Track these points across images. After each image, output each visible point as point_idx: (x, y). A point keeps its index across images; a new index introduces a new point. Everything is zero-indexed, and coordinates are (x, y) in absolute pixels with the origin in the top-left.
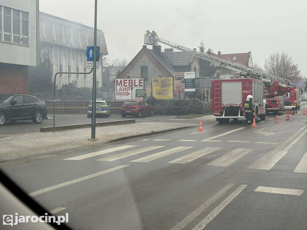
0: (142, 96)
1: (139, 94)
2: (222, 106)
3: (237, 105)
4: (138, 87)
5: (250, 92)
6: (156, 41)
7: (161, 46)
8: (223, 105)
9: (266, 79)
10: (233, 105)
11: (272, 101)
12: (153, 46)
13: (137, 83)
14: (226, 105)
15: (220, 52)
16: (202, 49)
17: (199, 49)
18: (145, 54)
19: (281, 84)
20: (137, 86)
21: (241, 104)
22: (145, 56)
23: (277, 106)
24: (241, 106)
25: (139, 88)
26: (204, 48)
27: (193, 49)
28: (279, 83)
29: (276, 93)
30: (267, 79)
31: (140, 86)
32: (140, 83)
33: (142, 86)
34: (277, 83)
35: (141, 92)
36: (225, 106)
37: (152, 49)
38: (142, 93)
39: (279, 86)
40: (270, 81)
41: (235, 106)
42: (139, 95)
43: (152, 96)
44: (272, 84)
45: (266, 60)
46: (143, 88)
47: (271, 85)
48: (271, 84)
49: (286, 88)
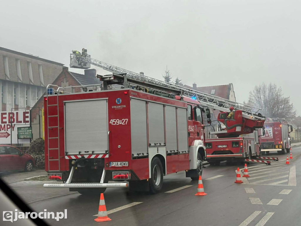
0: (27, 138)
1: (23, 135)
2: (67, 158)
3: (98, 155)
4: (23, 123)
5: (125, 123)
6: (87, 63)
7: (96, 70)
8: (69, 156)
9: (223, 107)
10: (90, 155)
11: (233, 142)
12: (85, 71)
13: (21, 118)
14: (75, 156)
15: (196, 85)
16: (167, 79)
17: (164, 79)
18: (65, 79)
19: (247, 114)
20: (21, 122)
21: (106, 151)
22: (66, 82)
23: (242, 150)
24: (107, 156)
25: (23, 125)
26: (170, 78)
27: (139, 73)
28: (243, 113)
29: (238, 129)
30: (226, 107)
31: (25, 121)
32: (25, 117)
33: (28, 122)
34: (240, 112)
35: (25, 131)
36: (73, 157)
37: (84, 74)
38: (27, 133)
39: (243, 118)
40: (228, 110)
41: (93, 157)
42: (22, 137)
43: (40, 138)
44: (231, 115)
45: (250, 93)
46: (29, 126)
47: (231, 117)
48: (229, 115)
49: (254, 121)
